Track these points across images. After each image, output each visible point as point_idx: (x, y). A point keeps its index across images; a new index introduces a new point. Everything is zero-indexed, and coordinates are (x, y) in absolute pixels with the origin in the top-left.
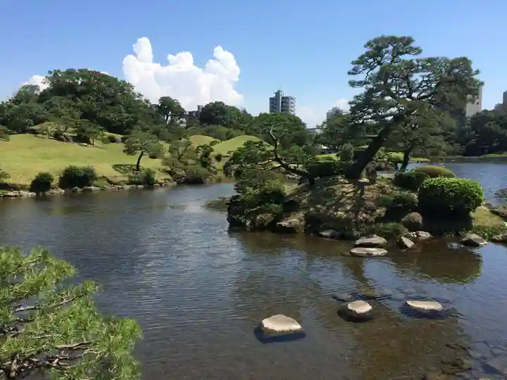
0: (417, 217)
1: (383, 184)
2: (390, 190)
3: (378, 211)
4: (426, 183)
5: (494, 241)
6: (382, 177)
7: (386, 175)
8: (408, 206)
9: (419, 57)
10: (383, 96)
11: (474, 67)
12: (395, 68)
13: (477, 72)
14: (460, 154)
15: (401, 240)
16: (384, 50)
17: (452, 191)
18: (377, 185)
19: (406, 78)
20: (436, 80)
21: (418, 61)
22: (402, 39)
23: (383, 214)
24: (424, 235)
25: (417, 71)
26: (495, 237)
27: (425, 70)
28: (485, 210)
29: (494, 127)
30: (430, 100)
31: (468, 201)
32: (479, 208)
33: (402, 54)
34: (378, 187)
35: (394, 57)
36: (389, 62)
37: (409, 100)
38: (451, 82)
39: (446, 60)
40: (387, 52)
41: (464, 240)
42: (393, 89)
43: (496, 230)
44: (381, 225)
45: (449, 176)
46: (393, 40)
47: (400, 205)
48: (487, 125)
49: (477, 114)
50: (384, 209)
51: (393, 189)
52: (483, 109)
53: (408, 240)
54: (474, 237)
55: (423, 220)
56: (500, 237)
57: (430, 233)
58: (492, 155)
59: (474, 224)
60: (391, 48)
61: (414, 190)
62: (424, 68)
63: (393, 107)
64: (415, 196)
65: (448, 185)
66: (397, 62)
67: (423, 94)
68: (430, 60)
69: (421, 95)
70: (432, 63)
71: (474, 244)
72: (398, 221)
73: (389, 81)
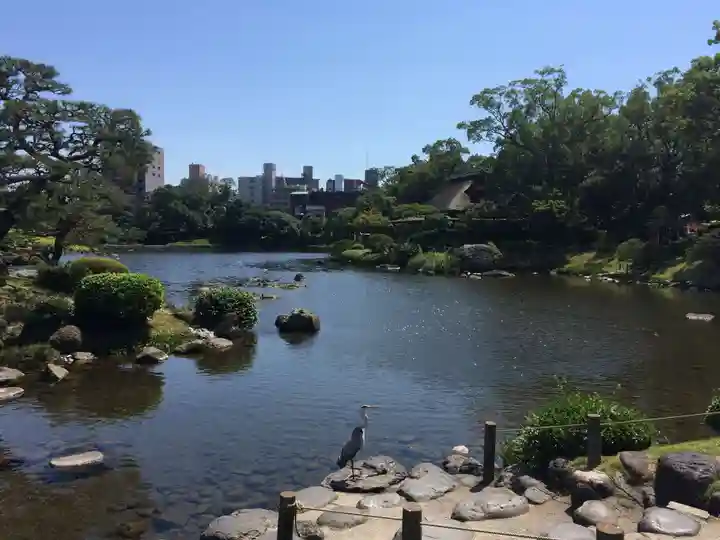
0: (73, 331)
1: (18, 285)
2: (32, 295)
3: (10, 328)
4: (86, 281)
5: (177, 353)
6: (18, 275)
7: (25, 272)
8: (58, 317)
9: (67, 98)
10: (12, 148)
11: (144, 125)
12: (29, 109)
13: (148, 133)
14: (139, 242)
15: (48, 369)
16: (10, 79)
17: (122, 291)
18: (7, 287)
19: (48, 126)
20: (93, 136)
21: (64, 103)
22: (41, 67)
23: (18, 333)
24: (85, 357)
25: (64, 119)
26: (177, 348)
27: (75, 118)
28: (166, 314)
29: (181, 208)
30: (87, 163)
31: (142, 304)
32: (158, 311)
33: (40, 89)
34: (9, 290)
35: (28, 92)
36: (21, 97)
37: (55, 159)
38: (113, 141)
39: (107, 111)
40: (16, 82)
41: (139, 356)
42: (29, 139)
43: (179, 338)
44: (16, 350)
45: (119, 270)
46: (25, 66)
47: (48, 316)
48: (172, 205)
49: (160, 189)
50: (20, 325)
51: (34, 292)
52: (166, 183)
53: (59, 367)
54: (151, 350)
55: (83, 336)
56: (183, 346)
57: (93, 353)
58: (179, 244)
59: (154, 333)
60: (21, 77)
61: (68, 292)
62: (74, 116)
63: (30, 167)
64: (71, 301)
65: (117, 283)
66: (31, 100)
67: (77, 153)
68: (82, 106)
69: (73, 155)
70: (84, 110)
71: (152, 361)
72: (44, 340)
73: (22, 127)
